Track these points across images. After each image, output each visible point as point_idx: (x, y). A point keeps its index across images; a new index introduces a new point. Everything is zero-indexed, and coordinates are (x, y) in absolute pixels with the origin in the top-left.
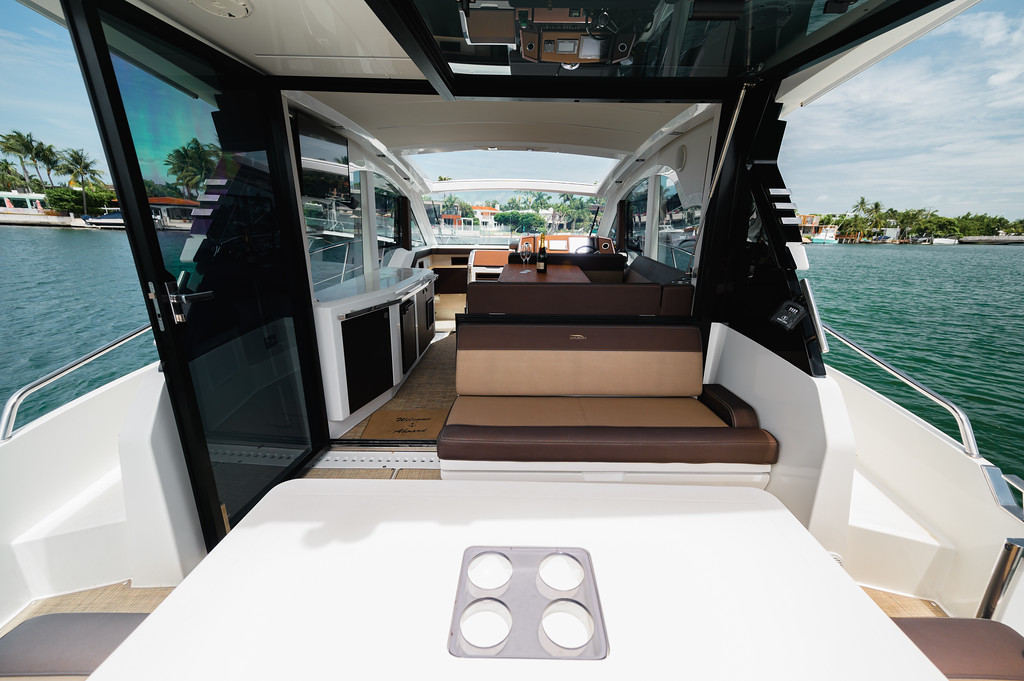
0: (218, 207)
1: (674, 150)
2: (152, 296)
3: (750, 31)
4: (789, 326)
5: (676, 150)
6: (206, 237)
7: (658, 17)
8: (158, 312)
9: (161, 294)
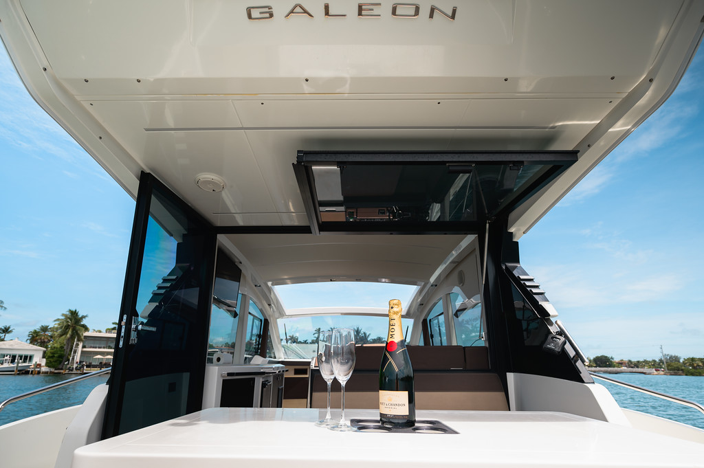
0: (174, 283)
1: (455, 276)
2: (123, 323)
3: (481, 192)
4: (557, 349)
5: (457, 274)
6: (158, 304)
7: (432, 213)
8: (123, 334)
9: (129, 323)
